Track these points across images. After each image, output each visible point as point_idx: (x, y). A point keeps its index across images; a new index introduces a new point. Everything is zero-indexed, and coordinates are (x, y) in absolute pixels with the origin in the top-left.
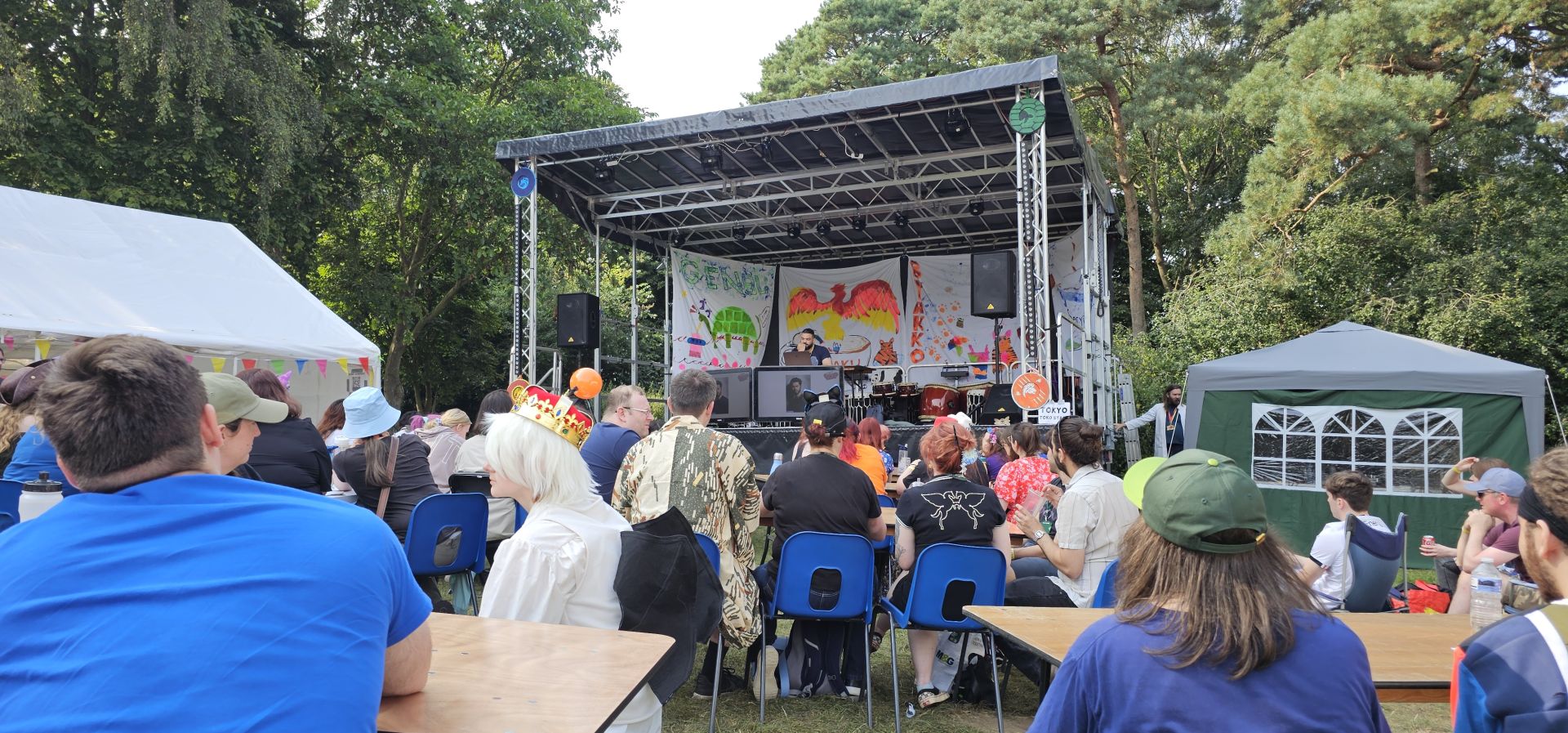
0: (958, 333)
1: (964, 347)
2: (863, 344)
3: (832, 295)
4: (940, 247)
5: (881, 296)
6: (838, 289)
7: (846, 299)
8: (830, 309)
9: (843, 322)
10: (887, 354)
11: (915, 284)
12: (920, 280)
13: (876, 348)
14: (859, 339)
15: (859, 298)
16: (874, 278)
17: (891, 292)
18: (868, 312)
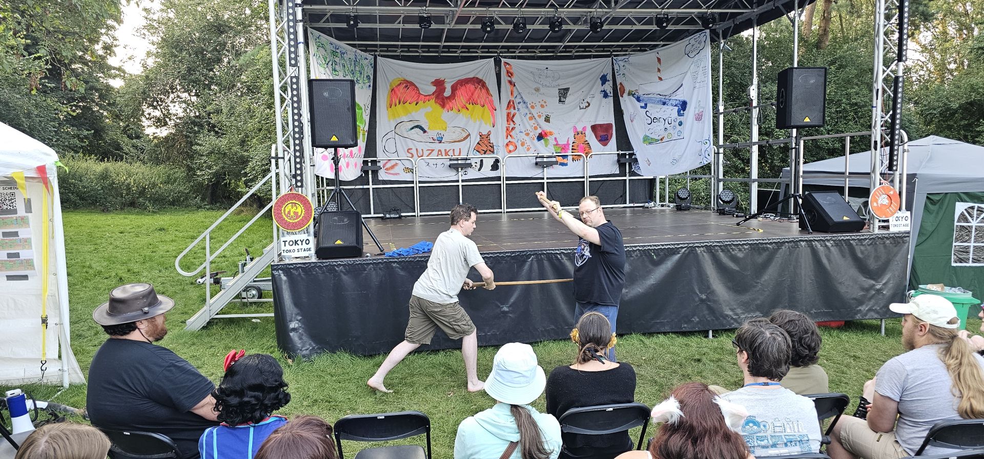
0: (546, 127)
1: (551, 139)
2: (465, 135)
3: (434, 89)
4: (528, 52)
5: (479, 93)
6: (439, 84)
7: (448, 93)
8: (433, 101)
9: (444, 114)
10: (485, 145)
11: (508, 84)
12: (513, 80)
13: (475, 139)
14: (459, 130)
15: (458, 93)
16: (471, 76)
17: (487, 89)
18: (468, 105)
